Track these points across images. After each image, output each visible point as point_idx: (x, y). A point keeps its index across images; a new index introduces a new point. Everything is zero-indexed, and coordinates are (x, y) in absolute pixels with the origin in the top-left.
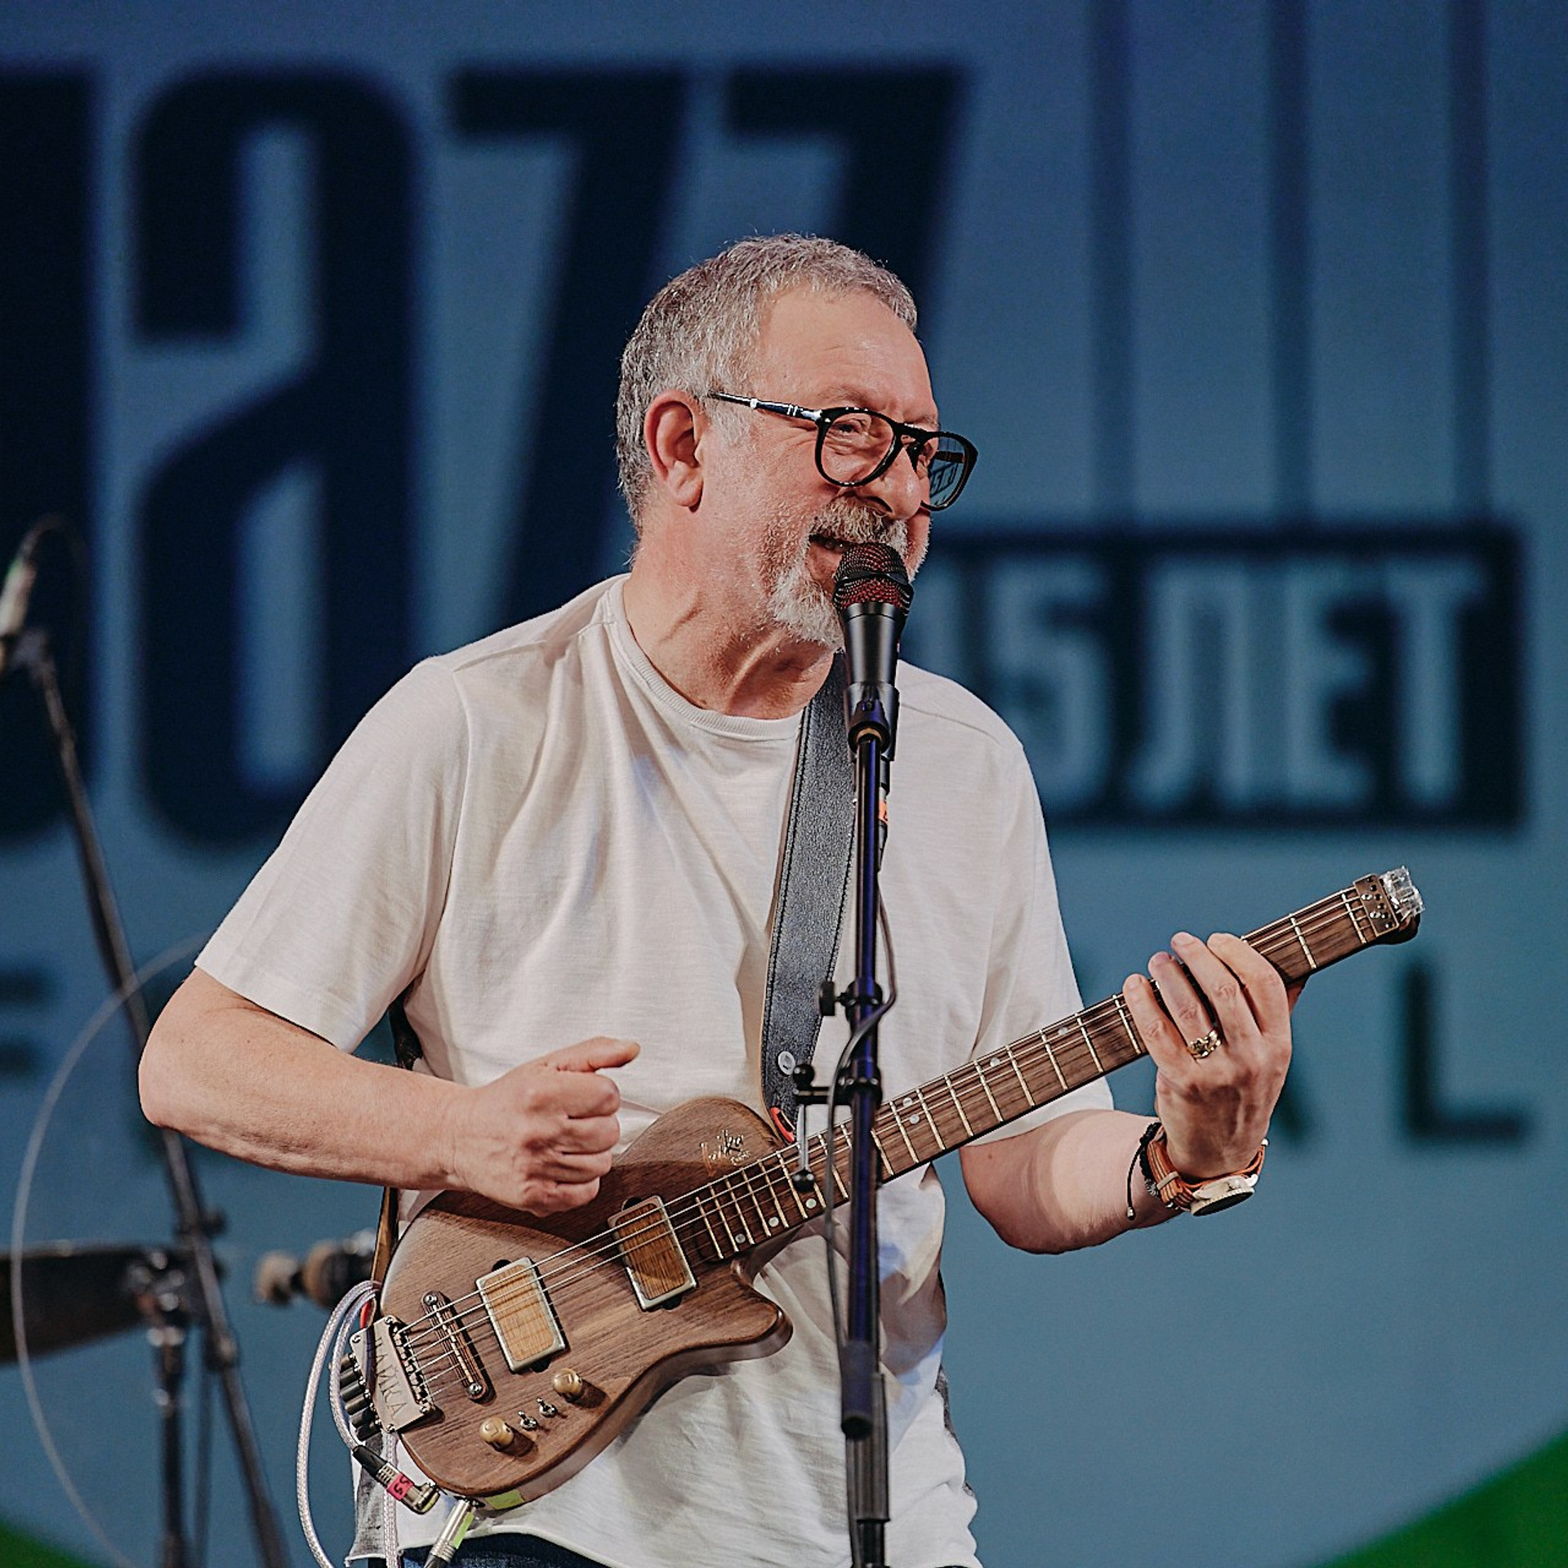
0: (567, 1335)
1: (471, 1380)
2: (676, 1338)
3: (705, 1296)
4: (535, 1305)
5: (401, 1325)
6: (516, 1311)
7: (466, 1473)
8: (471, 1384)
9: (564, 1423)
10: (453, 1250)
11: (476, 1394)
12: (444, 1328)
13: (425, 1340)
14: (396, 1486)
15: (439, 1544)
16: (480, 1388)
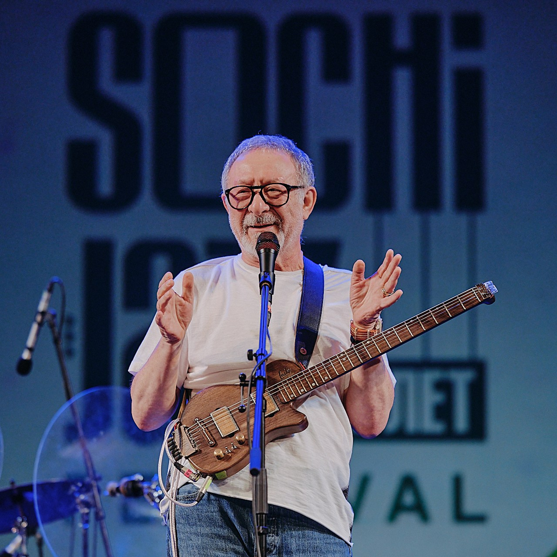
0: (239, 427)
1: (210, 440)
2: (274, 425)
3: (282, 413)
4: (229, 419)
5: (187, 428)
6: (223, 421)
7: (209, 467)
8: (210, 442)
9: (239, 451)
10: (203, 406)
11: (211, 444)
12: (201, 427)
13: (195, 431)
14: (187, 473)
15: (201, 488)
16: (213, 443)
